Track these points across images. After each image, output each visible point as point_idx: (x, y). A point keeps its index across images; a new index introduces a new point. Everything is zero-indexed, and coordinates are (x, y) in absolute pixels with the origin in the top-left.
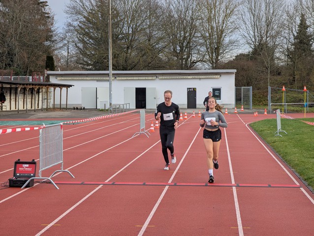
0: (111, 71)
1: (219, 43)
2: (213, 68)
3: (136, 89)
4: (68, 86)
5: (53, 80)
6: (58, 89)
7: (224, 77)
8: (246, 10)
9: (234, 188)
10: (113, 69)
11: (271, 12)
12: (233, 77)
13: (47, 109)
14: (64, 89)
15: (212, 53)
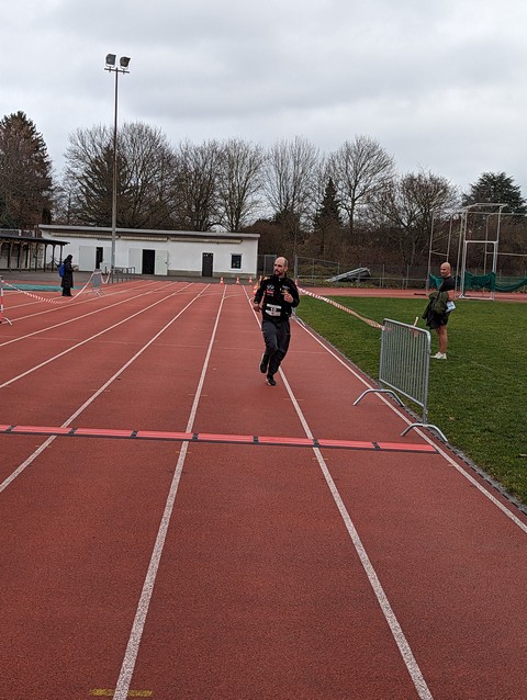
0: (114, 229)
1: (241, 203)
2: (232, 231)
3: (144, 251)
4: (62, 244)
5: (46, 236)
6: (50, 246)
7: (245, 243)
8: (272, 168)
9: (316, 450)
10: (117, 227)
11: (300, 171)
12: (256, 243)
13: (36, 269)
14: (58, 247)
15: (232, 214)
